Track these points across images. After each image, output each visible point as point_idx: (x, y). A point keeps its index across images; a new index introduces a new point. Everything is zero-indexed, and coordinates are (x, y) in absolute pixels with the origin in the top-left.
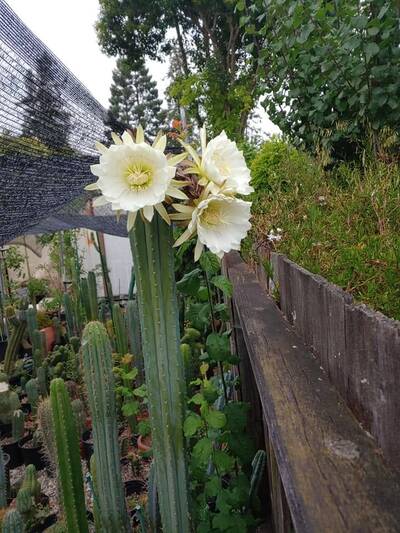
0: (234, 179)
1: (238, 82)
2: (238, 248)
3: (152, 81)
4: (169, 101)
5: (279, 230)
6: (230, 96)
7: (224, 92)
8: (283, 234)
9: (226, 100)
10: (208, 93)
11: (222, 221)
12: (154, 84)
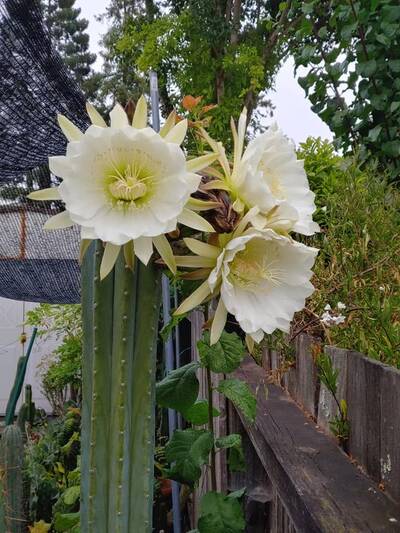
0: (292, 205)
1: (243, 39)
2: (286, 328)
3: (79, 18)
4: (107, 58)
5: (341, 305)
6: (226, 62)
7: (216, 53)
8: (346, 313)
9: (219, 69)
10: (185, 52)
11: (265, 276)
12: (84, 25)
